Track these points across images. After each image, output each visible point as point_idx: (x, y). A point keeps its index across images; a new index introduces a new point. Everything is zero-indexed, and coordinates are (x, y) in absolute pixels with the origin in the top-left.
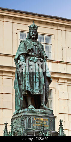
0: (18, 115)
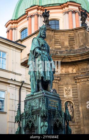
0: (34, 97)
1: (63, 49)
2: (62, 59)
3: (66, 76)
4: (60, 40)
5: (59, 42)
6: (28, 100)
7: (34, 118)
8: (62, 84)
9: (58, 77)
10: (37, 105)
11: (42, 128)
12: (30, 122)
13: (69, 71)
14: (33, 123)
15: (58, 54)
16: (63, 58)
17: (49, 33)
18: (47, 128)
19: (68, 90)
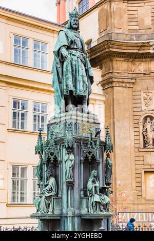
1: (141, 31)
2: (138, 48)
3: (146, 76)
4: (136, 16)
5: (135, 20)
6: (52, 124)
7: (57, 149)
8: (139, 90)
9: (132, 79)
10: (63, 131)
11: (67, 163)
12: (52, 154)
13: (152, 67)
14: (55, 156)
15: (134, 40)
16: (141, 47)
17: (118, 4)
18: (73, 162)
19: (148, 98)
